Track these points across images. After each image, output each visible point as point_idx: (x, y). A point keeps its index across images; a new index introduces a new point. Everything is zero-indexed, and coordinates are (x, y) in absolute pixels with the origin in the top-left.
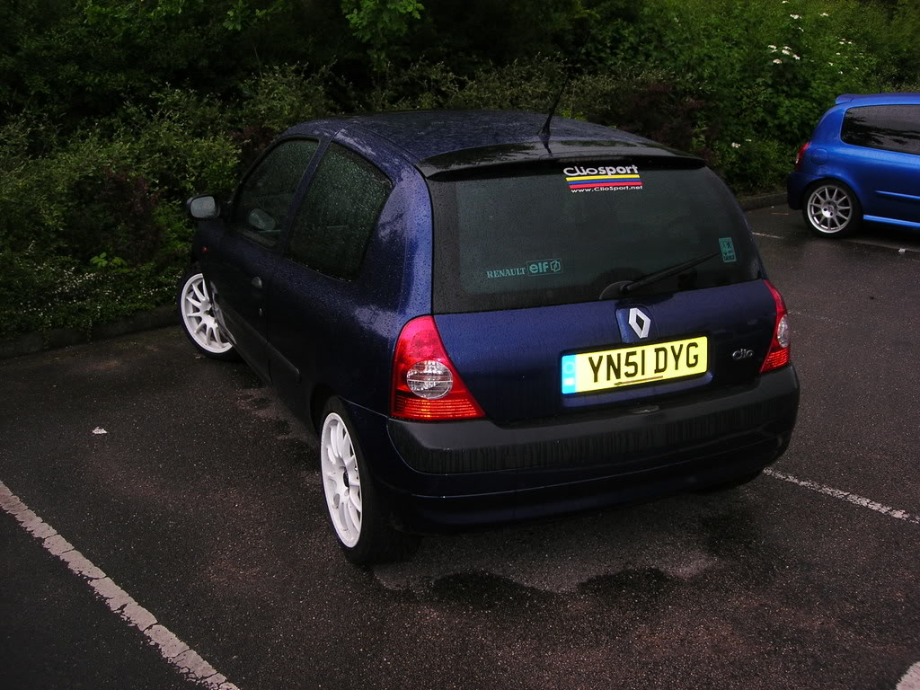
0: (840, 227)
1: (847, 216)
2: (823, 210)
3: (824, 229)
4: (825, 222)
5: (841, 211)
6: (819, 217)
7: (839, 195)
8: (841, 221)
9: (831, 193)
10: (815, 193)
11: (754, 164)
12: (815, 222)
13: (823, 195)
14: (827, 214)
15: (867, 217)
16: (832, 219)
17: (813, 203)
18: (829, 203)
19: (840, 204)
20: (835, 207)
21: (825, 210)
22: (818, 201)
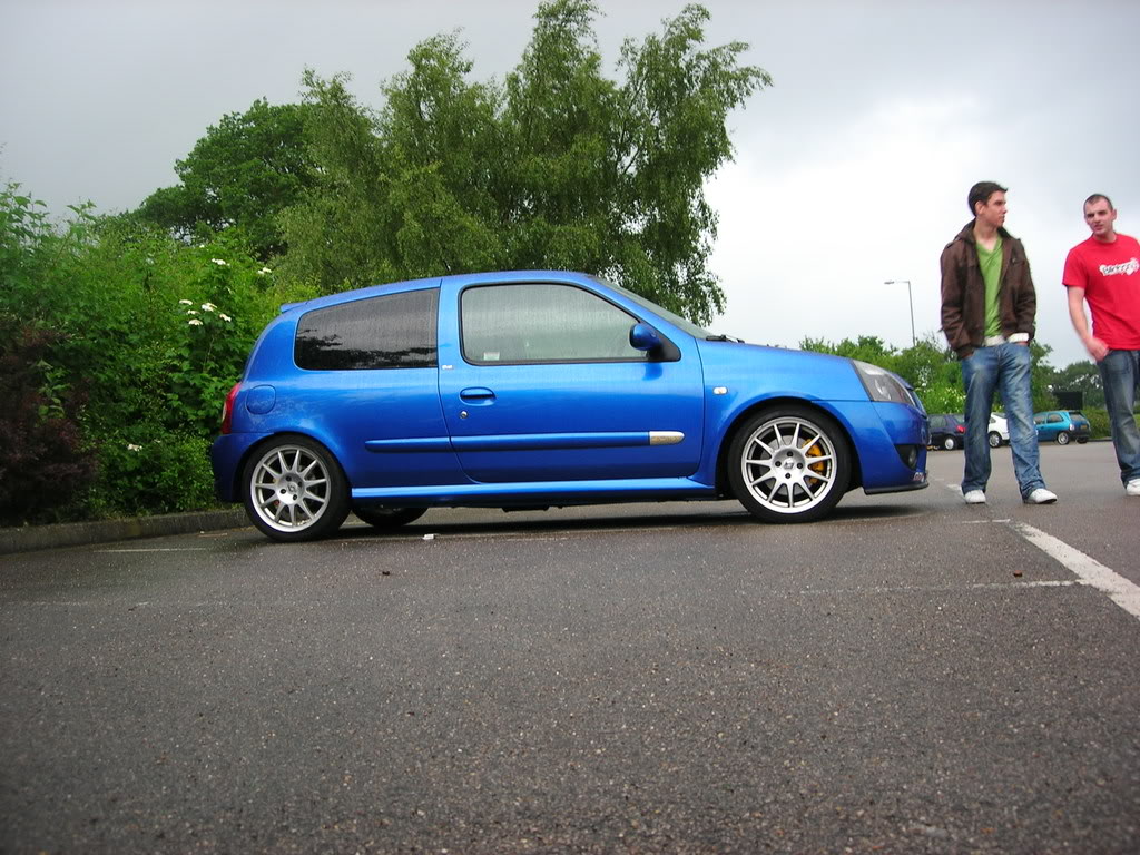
0: (314, 518)
1: (323, 496)
2: (278, 492)
3: (285, 527)
4: (284, 515)
5: (311, 489)
6: (273, 507)
7: (305, 461)
8: (314, 506)
9: (289, 459)
10: (261, 464)
11: (167, 473)
12: (267, 518)
13: (277, 466)
14: (286, 499)
15: (357, 492)
16: (297, 507)
17: (261, 484)
18: (289, 478)
19: (309, 477)
20: (300, 484)
21: (283, 492)
22: (268, 479)
